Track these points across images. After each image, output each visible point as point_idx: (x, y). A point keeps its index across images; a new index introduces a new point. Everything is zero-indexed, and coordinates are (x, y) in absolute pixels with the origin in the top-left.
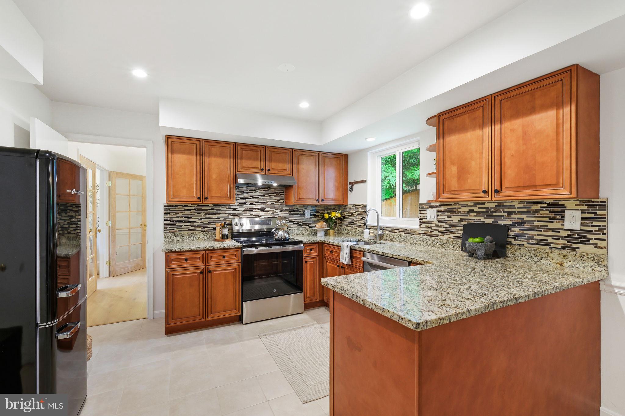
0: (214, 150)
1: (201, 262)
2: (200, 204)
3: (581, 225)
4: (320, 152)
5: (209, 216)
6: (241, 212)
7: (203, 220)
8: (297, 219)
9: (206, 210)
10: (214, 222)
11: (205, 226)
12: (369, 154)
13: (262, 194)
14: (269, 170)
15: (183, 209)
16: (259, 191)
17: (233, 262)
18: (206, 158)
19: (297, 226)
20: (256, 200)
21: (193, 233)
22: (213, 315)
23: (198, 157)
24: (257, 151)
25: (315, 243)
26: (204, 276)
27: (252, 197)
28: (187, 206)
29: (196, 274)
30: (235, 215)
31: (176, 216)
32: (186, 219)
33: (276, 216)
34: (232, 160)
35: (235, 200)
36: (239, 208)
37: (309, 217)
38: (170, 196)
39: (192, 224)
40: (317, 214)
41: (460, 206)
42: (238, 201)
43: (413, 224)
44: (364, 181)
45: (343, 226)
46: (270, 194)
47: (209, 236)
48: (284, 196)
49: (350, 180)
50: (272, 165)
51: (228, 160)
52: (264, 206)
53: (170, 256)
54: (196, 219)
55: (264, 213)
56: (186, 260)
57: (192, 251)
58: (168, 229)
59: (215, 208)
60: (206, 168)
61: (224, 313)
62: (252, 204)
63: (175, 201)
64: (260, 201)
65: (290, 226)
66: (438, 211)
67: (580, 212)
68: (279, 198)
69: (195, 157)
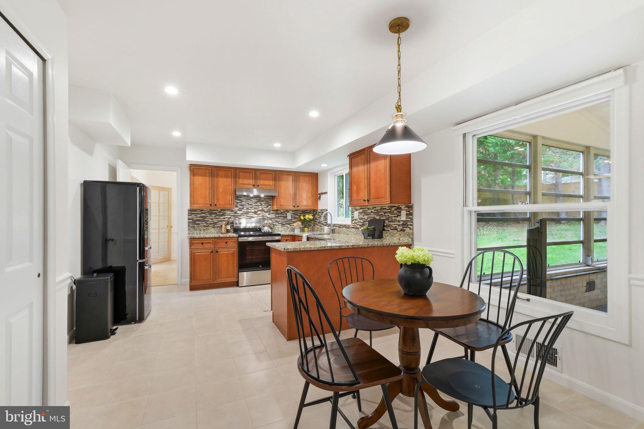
0: (221, 173)
1: (212, 246)
2: (212, 209)
3: (406, 218)
4: (296, 172)
5: (218, 217)
6: (240, 214)
7: (214, 220)
8: (281, 220)
9: (216, 213)
10: (222, 221)
11: (215, 224)
12: (329, 173)
13: (255, 202)
14: (258, 186)
15: (200, 212)
16: (253, 200)
17: (232, 246)
18: (215, 179)
19: (281, 225)
20: (251, 206)
21: (207, 229)
22: (219, 280)
23: (210, 178)
24: (250, 173)
25: (289, 235)
26: (214, 254)
27: (247, 204)
28: (203, 210)
29: (209, 253)
30: (235, 217)
31: (196, 217)
32: (202, 219)
33: (265, 218)
34: (233, 179)
35: (235, 206)
36: (239, 212)
37: (290, 218)
38: (192, 203)
39: (206, 222)
40: (296, 216)
41: (367, 209)
42: (238, 207)
43: (348, 222)
44: (326, 193)
45: (315, 225)
46: (261, 202)
47: (218, 230)
48: (271, 203)
49: (319, 192)
50: (261, 182)
51: (230, 179)
52: (256, 210)
53: (192, 241)
54: (209, 219)
55: (257, 215)
56: (202, 244)
57: (206, 238)
58: (190, 225)
59: (222, 212)
60: (216, 185)
61: (226, 279)
62: (248, 209)
63: (196, 206)
64: (253, 207)
65: (276, 225)
66: (359, 213)
67: (405, 211)
68: (267, 205)
69: (208, 178)
